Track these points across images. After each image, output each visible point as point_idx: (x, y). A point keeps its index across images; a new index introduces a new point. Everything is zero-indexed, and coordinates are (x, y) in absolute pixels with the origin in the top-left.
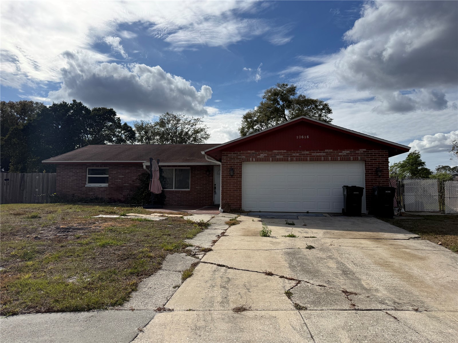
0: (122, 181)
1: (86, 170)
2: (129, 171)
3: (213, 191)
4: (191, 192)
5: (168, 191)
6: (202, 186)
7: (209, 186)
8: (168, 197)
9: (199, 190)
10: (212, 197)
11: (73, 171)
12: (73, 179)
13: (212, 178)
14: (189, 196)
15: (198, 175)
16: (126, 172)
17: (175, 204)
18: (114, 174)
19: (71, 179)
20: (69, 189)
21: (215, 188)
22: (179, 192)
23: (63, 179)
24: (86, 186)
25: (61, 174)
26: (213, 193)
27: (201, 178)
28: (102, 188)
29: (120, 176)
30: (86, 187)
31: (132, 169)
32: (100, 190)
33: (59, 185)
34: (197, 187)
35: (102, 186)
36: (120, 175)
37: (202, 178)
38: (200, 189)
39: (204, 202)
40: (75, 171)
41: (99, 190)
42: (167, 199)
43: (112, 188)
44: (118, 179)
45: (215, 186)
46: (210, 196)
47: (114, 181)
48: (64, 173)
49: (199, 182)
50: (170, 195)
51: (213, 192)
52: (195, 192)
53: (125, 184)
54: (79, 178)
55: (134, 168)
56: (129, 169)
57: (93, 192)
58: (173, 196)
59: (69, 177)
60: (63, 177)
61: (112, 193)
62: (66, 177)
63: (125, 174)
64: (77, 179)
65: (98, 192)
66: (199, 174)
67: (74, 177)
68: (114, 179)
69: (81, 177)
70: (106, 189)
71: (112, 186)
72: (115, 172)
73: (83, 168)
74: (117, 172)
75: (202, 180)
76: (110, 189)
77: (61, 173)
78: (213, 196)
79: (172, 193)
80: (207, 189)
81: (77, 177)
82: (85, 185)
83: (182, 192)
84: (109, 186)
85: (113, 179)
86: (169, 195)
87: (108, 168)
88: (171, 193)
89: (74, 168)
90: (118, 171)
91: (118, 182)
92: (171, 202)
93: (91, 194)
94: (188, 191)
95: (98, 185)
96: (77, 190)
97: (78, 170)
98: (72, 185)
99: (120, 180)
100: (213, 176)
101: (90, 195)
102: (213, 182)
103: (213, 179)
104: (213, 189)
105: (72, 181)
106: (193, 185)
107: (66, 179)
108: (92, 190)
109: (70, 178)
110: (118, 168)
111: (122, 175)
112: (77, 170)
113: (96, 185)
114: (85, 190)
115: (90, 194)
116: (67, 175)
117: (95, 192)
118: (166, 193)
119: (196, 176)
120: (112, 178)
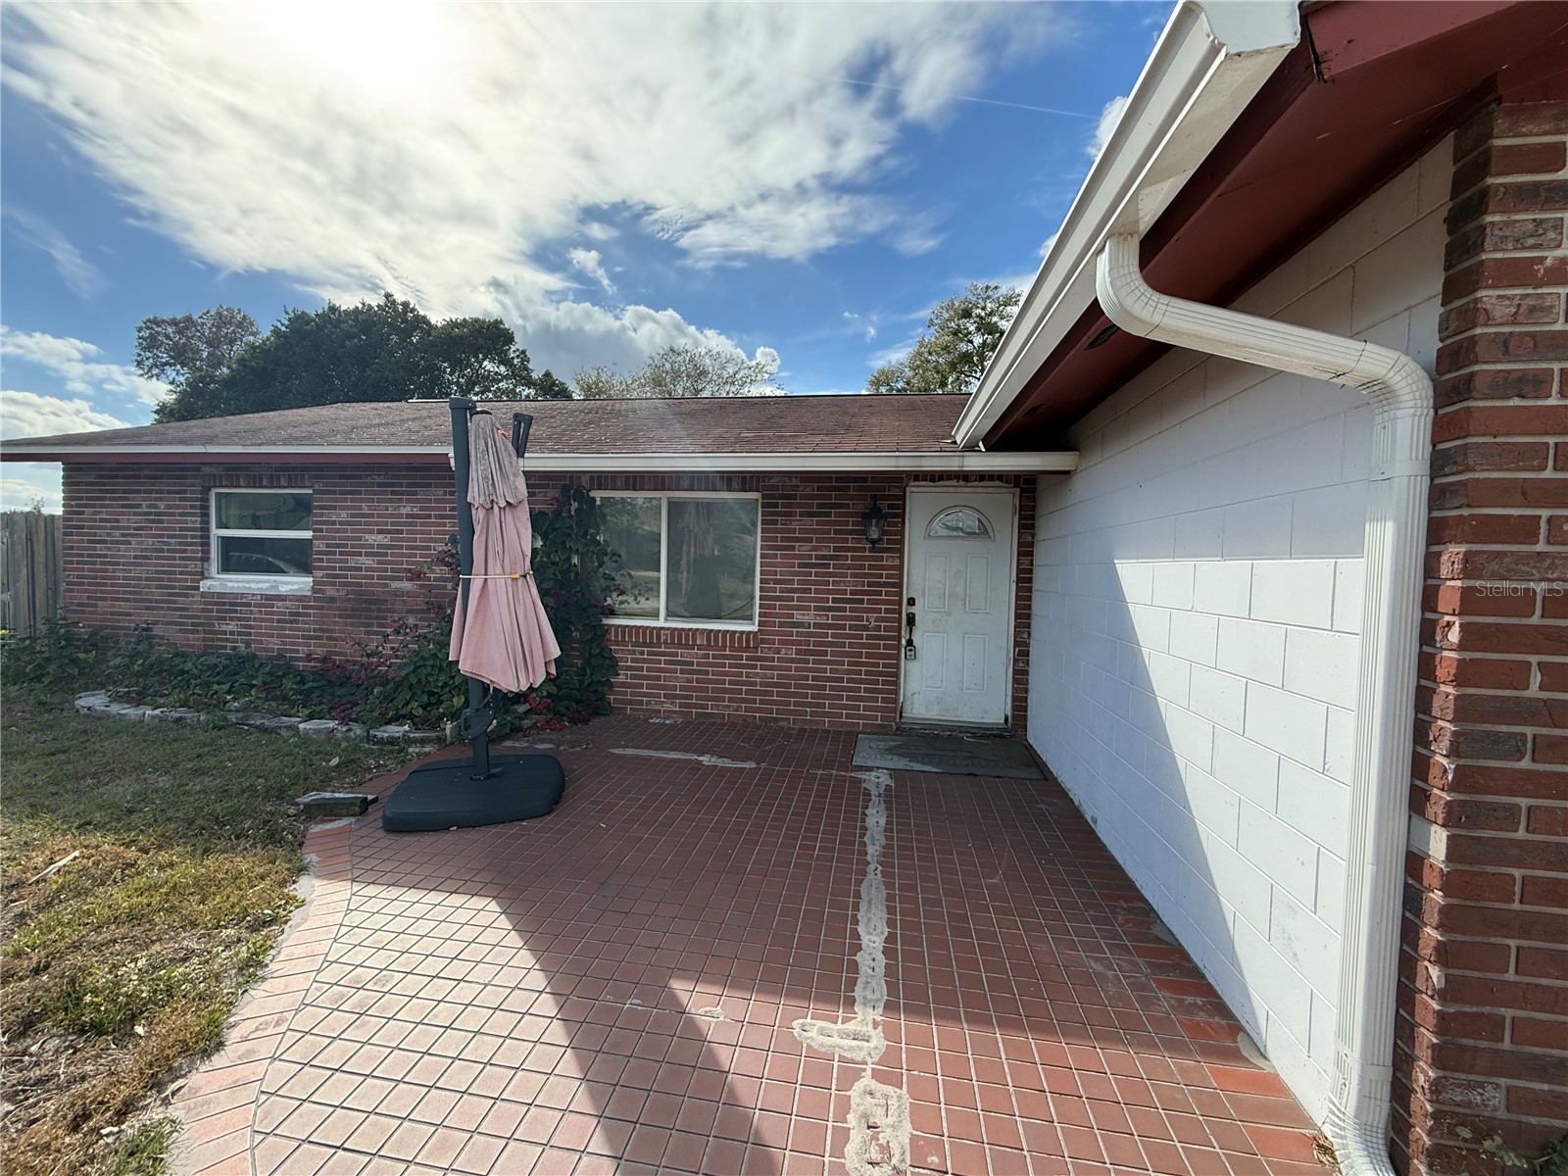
0: (379, 563)
1: (207, 500)
2: (416, 511)
3: (900, 641)
4: (763, 641)
5: (631, 628)
6: (830, 609)
7: (879, 611)
8: (628, 668)
9: (810, 635)
10: (894, 677)
11: (139, 506)
12: (142, 550)
13: (897, 562)
14: (755, 667)
15: (810, 540)
16: (401, 516)
17: (668, 706)
18: (341, 523)
19: (135, 550)
20: (127, 600)
21: (911, 620)
22: (694, 640)
23: (95, 549)
24: (204, 585)
25: (84, 520)
26: (898, 657)
27: (823, 557)
28: (281, 598)
29: (371, 538)
30: (203, 595)
31: (430, 501)
32: (274, 613)
33: (78, 577)
34: (798, 616)
35: (284, 590)
36: (371, 532)
37: (831, 558)
38: (817, 625)
39: (845, 707)
40: (148, 507)
41: (266, 613)
42: (621, 678)
43: (332, 600)
44: (360, 554)
45: (913, 610)
46: (881, 674)
47: (341, 561)
48: (97, 513)
49: (815, 583)
50: (642, 653)
51: (898, 647)
52: (792, 643)
53: (395, 585)
54: (169, 544)
55: (440, 491)
56: (417, 501)
57: (240, 619)
58: (659, 662)
59: (123, 535)
60: (95, 535)
61: (334, 631)
62: (109, 535)
63: (393, 524)
64: (163, 551)
65: (265, 620)
66: (815, 532)
67: (147, 536)
68: (341, 553)
69: (180, 536)
70: (304, 607)
71: (330, 591)
72: (344, 515)
73: (185, 492)
74: (352, 516)
75: (831, 575)
76: (322, 608)
77: (82, 513)
78: (897, 675)
79: (651, 645)
80: (865, 628)
81: (162, 536)
82: (198, 581)
83: (709, 639)
84: (314, 590)
85: (334, 553)
86: (634, 652)
87: (311, 491)
88: (644, 645)
89: (146, 492)
90: (361, 508)
91: (360, 569)
92: (645, 695)
93: (232, 633)
94: (750, 633)
95: (261, 585)
96: (162, 608)
97: (161, 499)
98: (140, 579)
99: (369, 562)
100: (901, 551)
101: (225, 633)
102: (900, 585)
103: (901, 567)
104: (900, 627)
105: (135, 557)
106: (778, 599)
107: (109, 549)
108: (236, 611)
109: (129, 543)
110: (360, 493)
111: (380, 532)
112: (156, 499)
113: (253, 585)
114: (203, 611)
115: (224, 628)
116: (112, 528)
117: (249, 619)
118: (617, 643)
119: (793, 548)
120: (328, 546)
